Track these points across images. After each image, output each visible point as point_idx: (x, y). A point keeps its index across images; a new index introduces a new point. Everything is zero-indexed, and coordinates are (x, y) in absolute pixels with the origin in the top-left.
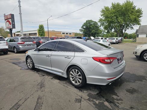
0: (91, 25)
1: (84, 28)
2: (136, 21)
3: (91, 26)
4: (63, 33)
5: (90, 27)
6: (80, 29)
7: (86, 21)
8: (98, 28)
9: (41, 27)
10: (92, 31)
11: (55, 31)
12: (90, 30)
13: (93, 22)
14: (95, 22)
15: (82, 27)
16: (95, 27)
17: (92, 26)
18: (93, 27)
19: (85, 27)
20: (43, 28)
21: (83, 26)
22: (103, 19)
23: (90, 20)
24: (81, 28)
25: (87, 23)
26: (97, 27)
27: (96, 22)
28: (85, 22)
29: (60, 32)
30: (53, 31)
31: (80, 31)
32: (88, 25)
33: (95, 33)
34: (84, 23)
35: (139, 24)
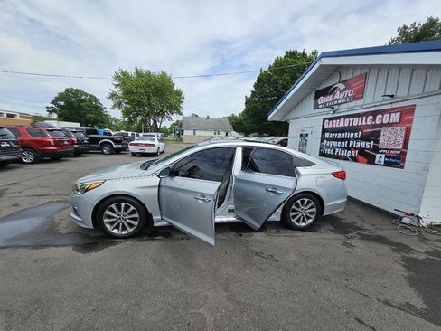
0: (82, 101)
1: (60, 106)
2: (176, 108)
3: (81, 104)
5: (79, 105)
6: (47, 108)
7: (67, 90)
8: (101, 110)
10: (88, 116)
13: (86, 95)
14: (91, 96)
16: (94, 107)
17: (84, 104)
18: (88, 106)
19: (62, 103)
21: (57, 99)
22: (120, 93)
23: (77, 90)
24: (50, 105)
25: (69, 95)
26: (97, 107)
27: (95, 97)
28: (63, 91)
31: (48, 111)
32: (74, 99)
33: (96, 121)
34: (60, 94)
35: (181, 114)
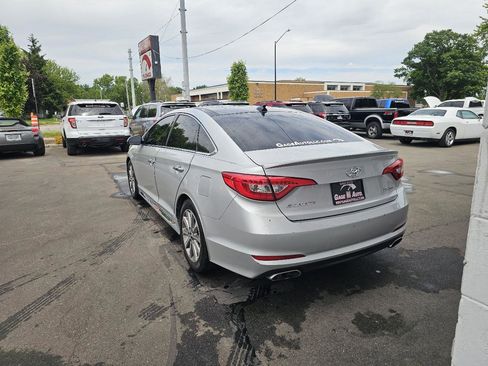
0: (449, 50)
1: (413, 65)
3: (444, 56)
4: (329, 88)
5: (439, 59)
6: (396, 71)
7: (427, 37)
8: (479, 60)
9: (239, 71)
10: (450, 74)
11: (304, 81)
12: (439, 73)
13: (457, 36)
14: (465, 37)
15: (407, 61)
16: (465, 57)
17: (448, 54)
18: (453, 57)
19: (417, 60)
20: (244, 74)
21: (412, 55)
23: (443, 32)
24: (401, 66)
25: (428, 45)
26: (471, 57)
27: (470, 39)
28: (422, 39)
29: (318, 85)
30: (298, 81)
31: (396, 76)
32: (434, 50)
33: (463, 83)
34: (416, 46)
